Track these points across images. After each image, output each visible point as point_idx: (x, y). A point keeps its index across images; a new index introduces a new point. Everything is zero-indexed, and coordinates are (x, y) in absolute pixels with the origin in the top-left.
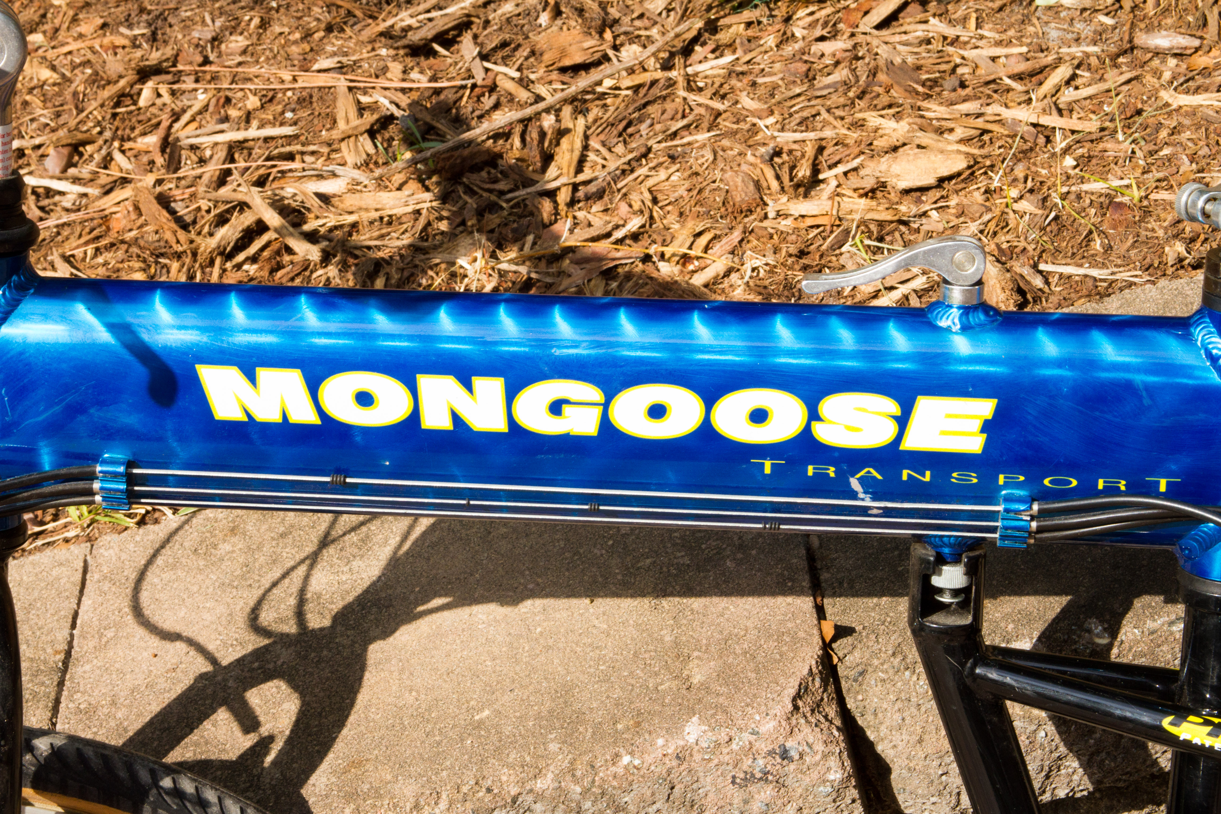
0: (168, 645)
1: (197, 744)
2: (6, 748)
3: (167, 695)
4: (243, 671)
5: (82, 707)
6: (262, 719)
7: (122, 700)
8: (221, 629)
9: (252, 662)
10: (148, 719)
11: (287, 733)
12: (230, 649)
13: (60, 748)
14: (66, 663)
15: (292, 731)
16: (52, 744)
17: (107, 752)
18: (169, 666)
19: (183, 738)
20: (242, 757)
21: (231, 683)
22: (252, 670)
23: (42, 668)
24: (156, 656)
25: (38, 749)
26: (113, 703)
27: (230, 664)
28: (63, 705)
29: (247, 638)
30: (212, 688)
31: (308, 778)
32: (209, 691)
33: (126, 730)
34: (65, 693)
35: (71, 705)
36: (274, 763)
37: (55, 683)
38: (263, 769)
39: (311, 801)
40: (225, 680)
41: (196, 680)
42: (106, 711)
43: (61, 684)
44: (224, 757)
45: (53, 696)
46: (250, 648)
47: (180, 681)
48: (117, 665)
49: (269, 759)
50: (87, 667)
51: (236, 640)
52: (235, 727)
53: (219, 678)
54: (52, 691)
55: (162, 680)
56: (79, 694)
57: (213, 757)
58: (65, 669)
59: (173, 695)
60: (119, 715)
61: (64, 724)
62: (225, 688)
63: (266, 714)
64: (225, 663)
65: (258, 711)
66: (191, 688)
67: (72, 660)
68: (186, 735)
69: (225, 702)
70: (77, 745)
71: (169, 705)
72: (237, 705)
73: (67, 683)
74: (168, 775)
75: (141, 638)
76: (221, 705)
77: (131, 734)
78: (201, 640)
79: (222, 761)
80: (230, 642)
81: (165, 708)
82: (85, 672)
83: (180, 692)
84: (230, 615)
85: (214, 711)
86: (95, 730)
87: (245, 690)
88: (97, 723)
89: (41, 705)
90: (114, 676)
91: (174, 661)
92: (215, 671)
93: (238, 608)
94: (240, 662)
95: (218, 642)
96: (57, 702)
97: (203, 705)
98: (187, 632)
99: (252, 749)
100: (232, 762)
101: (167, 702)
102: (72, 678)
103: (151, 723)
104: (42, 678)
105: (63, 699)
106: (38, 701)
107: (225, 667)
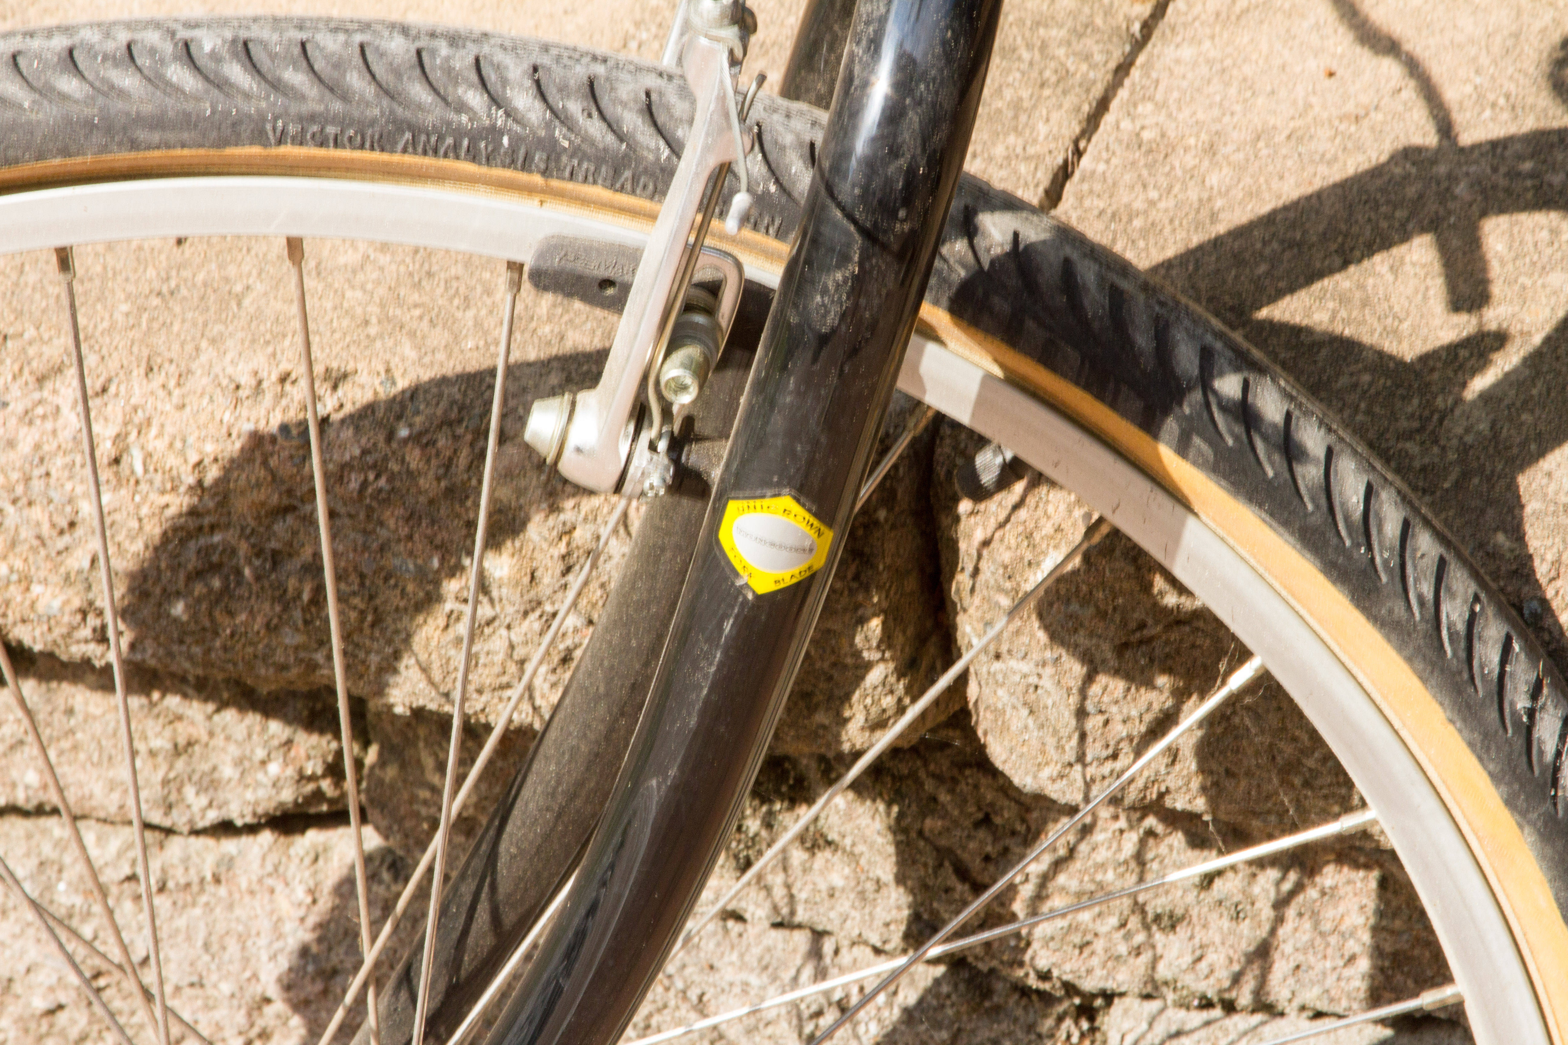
0: (1364, 57)
1: (1344, 299)
2: (906, 227)
3: (1323, 169)
4: (1495, 170)
5: (1146, 135)
6: (1496, 290)
7: (1230, 148)
8: (1484, 60)
9: (1521, 158)
10: (1265, 209)
11: (1537, 339)
12: (1488, 113)
13: (1029, 247)
14: (1148, 27)
15: (1548, 340)
16: (1016, 235)
17: (1125, 285)
18: (1350, 107)
19: (1321, 275)
20: (1425, 359)
21: (1461, 189)
22: (1514, 175)
23: (1099, 21)
24: (1331, 74)
25: (986, 235)
26: (1211, 150)
27: (1474, 147)
28: (1108, 120)
29: (1530, 100)
30: (1419, 185)
31: (1542, 453)
32: (1411, 191)
33: (1214, 217)
34: (1123, 94)
35: (1126, 125)
36: (1487, 397)
37: (1112, 65)
38: (1459, 400)
39: (1532, 507)
40: (1451, 177)
41: (1393, 158)
42: (1190, 160)
43: (1123, 69)
44: (1390, 346)
45: (1097, 91)
46: (1528, 124)
47: (1359, 148)
48: (1247, 70)
49: (1480, 384)
50: (1187, 52)
51: (1508, 97)
52: (1437, 287)
53: (1442, 169)
54: (1101, 78)
55: (1324, 133)
56: (1150, 107)
57: (1367, 339)
58: (1140, 43)
59: (1335, 174)
60: (1213, 180)
61: (1097, 159)
62: (1445, 195)
63: (1508, 282)
64: (1466, 138)
65: (1495, 270)
66: (1376, 172)
67: (1163, 26)
68: (1330, 271)
69: (1433, 225)
70: (1068, 251)
71: (1319, 195)
72: (1455, 243)
73: (1135, 73)
74: (1237, 369)
75: (1317, 26)
76: (1423, 230)
77: (1221, 228)
78: (1438, 71)
79: (1381, 354)
80: (1491, 97)
81: (1309, 198)
82: (1178, 61)
83: (1350, 171)
84: (1516, 36)
85: (1405, 237)
86: (1153, 194)
87: (1484, 214)
88: (1163, 182)
89: (1069, 102)
90: (1233, 91)
91: (1364, 99)
92: (1439, 149)
93: (1538, 25)
94: (1496, 146)
95: (1469, 89)
96: (1103, 105)
97: (1386, 217)
98: (1414, 44)
99: (1453, 349)
100: (1400, 363)
101: (1317, 184)
102: (1148, 67)
103: (1269, 220)
104: (1089, 43)
105: (1114, 105)
106: (1065, 93)
107: (1462, 150)
